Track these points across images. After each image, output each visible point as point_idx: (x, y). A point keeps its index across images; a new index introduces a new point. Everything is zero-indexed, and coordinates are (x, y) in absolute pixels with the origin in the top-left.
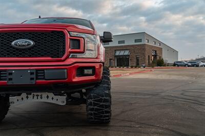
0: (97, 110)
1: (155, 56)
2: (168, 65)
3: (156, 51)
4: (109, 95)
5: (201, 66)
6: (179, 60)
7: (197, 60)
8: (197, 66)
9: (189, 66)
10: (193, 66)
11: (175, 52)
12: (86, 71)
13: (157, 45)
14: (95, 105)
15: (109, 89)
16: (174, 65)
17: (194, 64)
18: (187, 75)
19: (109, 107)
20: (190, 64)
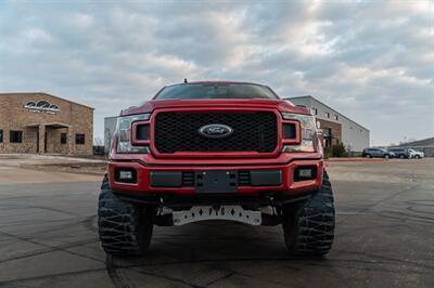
0: (313, 233)
1: (329, 139)
2: (353, 154)
3: (330, 130)
4: (332, 210)
5: (414, 157)
6: (371, 146)
7: (402, 145)
8: (406, 157)
9: (391, 157)
10: (398, 157)
11: (364, 132)
12: (302, 173)
13: (332, 119)
14: (311, 225)
15: (332, 200)
16: (364, 155)
17: (400, 153)
18: (397, 175)
19: (331, 228)
20: (392, 153)
